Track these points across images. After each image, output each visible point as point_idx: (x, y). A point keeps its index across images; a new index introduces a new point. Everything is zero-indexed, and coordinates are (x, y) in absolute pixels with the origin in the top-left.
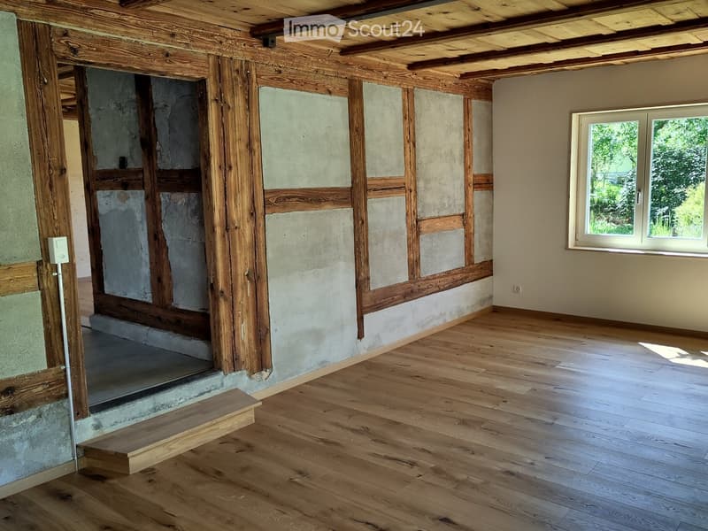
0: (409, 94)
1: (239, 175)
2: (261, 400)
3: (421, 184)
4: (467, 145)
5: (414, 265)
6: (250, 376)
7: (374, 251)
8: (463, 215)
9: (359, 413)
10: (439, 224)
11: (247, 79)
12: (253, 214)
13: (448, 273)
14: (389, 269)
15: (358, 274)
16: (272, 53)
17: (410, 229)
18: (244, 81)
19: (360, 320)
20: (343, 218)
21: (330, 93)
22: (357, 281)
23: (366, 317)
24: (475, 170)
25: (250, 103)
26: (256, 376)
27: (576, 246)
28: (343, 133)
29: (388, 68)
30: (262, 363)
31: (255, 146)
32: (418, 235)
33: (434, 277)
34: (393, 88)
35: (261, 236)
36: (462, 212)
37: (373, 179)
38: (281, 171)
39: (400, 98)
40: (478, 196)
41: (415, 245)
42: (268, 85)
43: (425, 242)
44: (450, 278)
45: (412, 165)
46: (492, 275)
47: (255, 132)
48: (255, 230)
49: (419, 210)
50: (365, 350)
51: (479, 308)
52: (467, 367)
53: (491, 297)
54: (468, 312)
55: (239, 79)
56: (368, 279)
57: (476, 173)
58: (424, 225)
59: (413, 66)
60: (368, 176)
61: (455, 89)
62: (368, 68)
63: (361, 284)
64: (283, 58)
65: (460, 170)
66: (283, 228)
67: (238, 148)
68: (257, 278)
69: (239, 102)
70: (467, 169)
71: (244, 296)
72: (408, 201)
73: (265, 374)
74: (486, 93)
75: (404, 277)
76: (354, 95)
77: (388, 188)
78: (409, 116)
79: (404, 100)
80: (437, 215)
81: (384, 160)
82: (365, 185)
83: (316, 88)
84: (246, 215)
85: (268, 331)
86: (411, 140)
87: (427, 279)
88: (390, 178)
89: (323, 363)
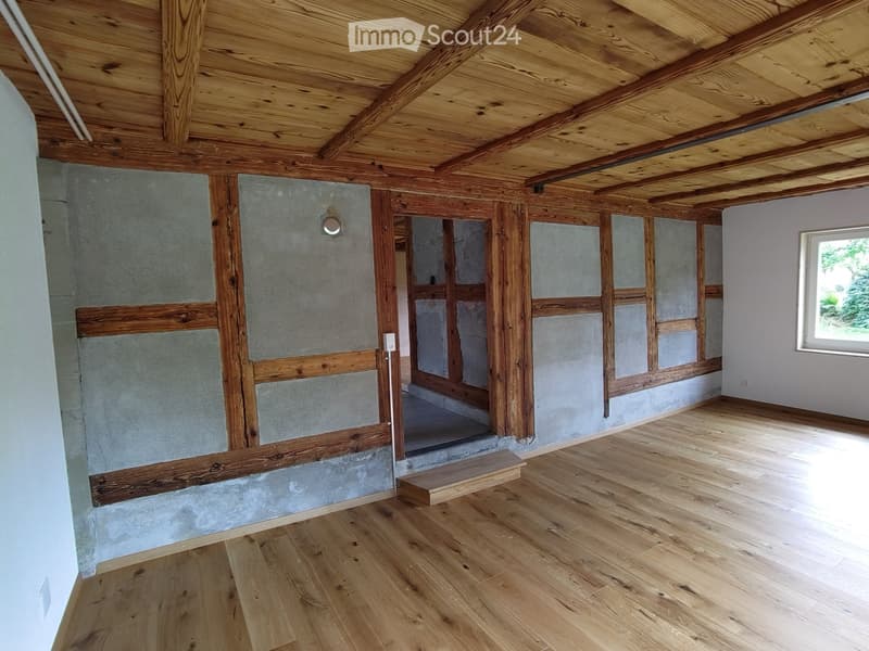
0: (649, 222)
1: (513, 289)
2: (525, 461)
3: (659, 294)
4: (700, 262)
5: (652, 360)
6: (518, 440)
7: (619, 348)
8: (696, 319)
9: (603, 479)
10: (674, 326)
11: (522, 218)
12: (523, 318)
13: (682, 367)
14: (631, 361)
15: (605, 366)
16: (541, 197)
17: (650, 330)
18: (519, 219)
19: (606, 402)
20: (594, 321)
21: (585, 224)
22: (605, 371)
23: (611, 400)
24: (707, 282)
25: (523, 235)
26: (523, 441)
27: (804, 347)
28: (596, 255)
29: (632, 203)
30: (527, 431)
31: (527, 266)
32: (656, 335)
33: (670, 370)
34: (636, 218)
35: (529, 333)
36: (695, 316)
37: (618, 290)
38: (545, 285)
39: (643, 226)
40: (710, 303)
41: (654, 344)
42: (536, 220)
43: (662, 341)
44: (684, 372)
45: (652, 279)
46: (721, 369)
47: (526, 257)
48: (524, 331)
49: (658, 314)
50: (611, 427)
51: (709, 397)
52: (700, 449)
53: (720, 389)
54: (698, 400)
55: (516, 217)
56: (614, 369)
57: (708, 284)
58: (661, 327)
59: (653, 200)
60: (615, 288)
61: (689, 217)
62: (616, 203)
63: (608, 375)
64: (548, 200)
65: (693, 282)
66: (546, 329)
67: (513, 268)
68: (525, 366)
69: (516, 234)
70: (700, 281)
71: (515, 379)
72: (649, 307)
73: (529, 440)
74: (717, 219)
75: (644, 369)
76: (605, 225)
77: (631, 297)
78: (649, 239)
79: (645, 228)
80: (673, 319)
81: (628, 274)
82: (613, 295)
83: (574, 221)
84: (518, 318)
85: (532, 406)
86: (651, 259)
87: (664, 371)
88: (633, 289)
89: (575, 435)
